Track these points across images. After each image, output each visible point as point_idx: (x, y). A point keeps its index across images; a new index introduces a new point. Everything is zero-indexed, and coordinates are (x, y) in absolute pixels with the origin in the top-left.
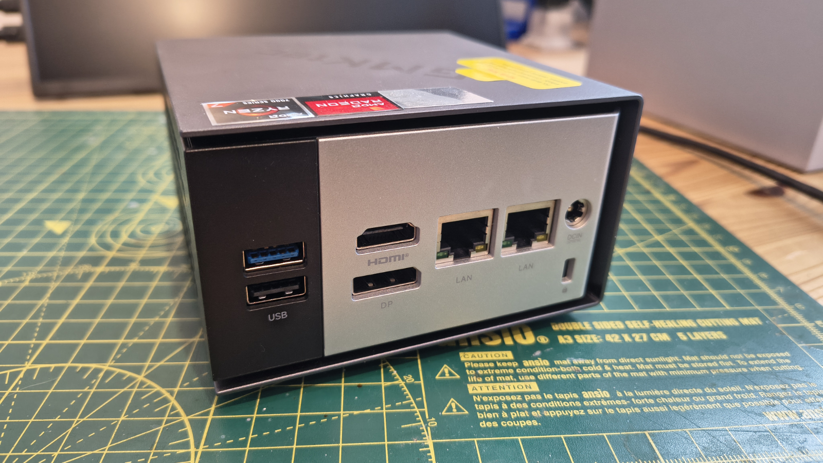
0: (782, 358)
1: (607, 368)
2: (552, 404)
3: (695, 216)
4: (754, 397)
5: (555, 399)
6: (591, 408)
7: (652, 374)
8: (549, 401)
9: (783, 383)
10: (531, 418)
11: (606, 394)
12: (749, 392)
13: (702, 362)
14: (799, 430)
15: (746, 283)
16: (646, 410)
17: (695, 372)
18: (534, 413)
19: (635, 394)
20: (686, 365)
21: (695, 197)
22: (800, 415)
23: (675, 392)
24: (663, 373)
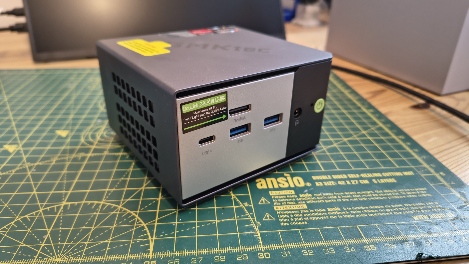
0: (422, 191)
1: (339, 197)
2: (314, 214)
3: (383, 120)
4: (408, 209)
5: (315, 212)
6: (332, 215)
7: (360, 199)
8: (312, 213)
9: (422, 202)
10: (304, 221)
11: (339, 209)
12: (406, 207)
13: (384, 193)
14: (428, 224)
15: (407, 155)
16: (357, 216)
17: (381, 198)
18: (305, 218)
19: (352, 208)
20: (377, 195)
21: (383, 110)
22: (429, 217)
23: (371, 207)
24: (365, 199)
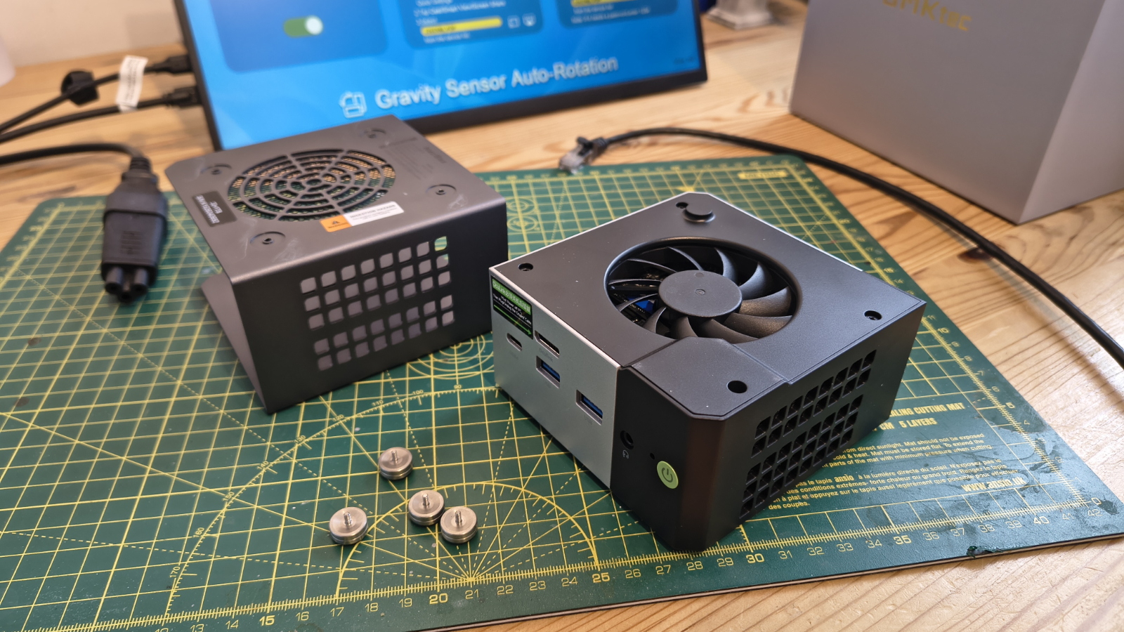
0: (978, 439)
1: (850, 456)
2: (815, 489)
4: (956, 473)
5: (816, 485)
6: (842, 489)
7: (882, 459)
8: (812, 486)
9: (977, 461)
10: (802, 500)
11: (851, 478)
12: (953, 469)
13: (919, 446)
14: (985, 498)
15: (954, 368)
16: (880, 488)
17: (914, 456)
18: (803, 497)
19: (871, 477)
20: (907, 450)
22: (987, 486)
23: (900, 473)
24: (889, 458)
